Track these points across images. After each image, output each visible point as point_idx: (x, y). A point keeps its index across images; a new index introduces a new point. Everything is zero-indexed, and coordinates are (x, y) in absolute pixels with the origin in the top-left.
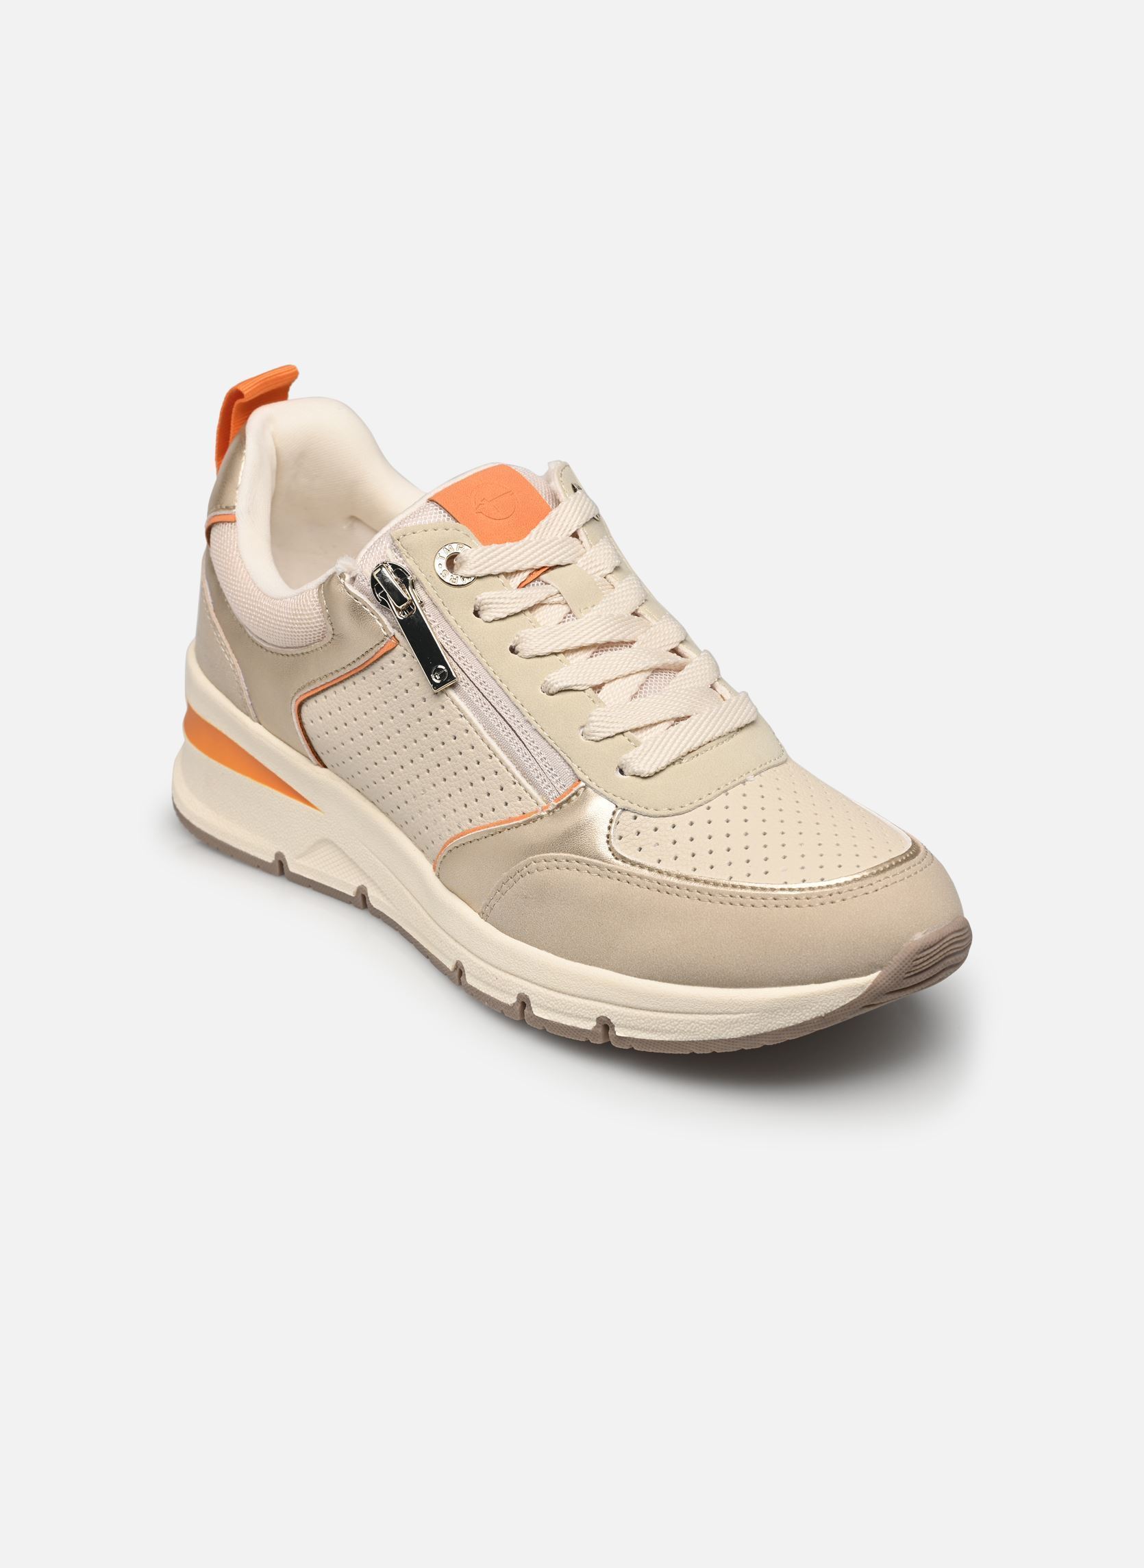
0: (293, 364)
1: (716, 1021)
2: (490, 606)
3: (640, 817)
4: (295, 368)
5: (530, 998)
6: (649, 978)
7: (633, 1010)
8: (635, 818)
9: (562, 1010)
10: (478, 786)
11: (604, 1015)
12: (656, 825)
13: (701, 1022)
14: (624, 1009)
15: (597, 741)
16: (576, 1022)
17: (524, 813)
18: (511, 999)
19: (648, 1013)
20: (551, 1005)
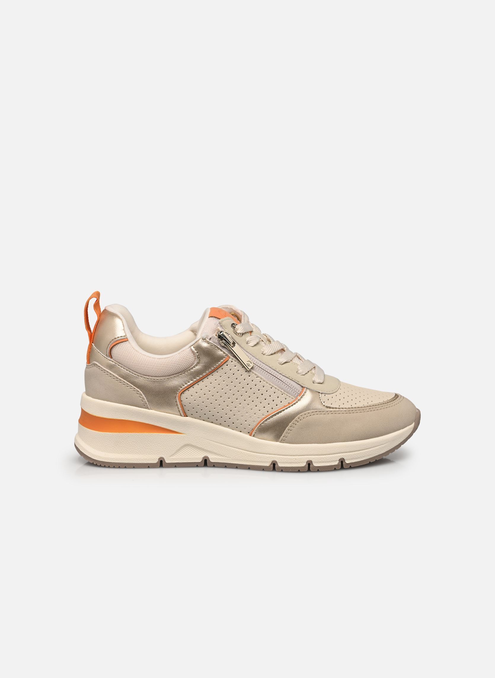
0: (96, 291)
1: (379, 448)
2: (251, 341)
3: (326, 395)
4: (98, 291)
5: (312, 461)
6: (355, 441)
7: (352, 453)
8: (325, 395)
9: (326, 461)
10: (268, 399)
11: (342, 457)
12: (332, 396)
13: (374, 450)
14: (349, 453)
15: (304, 375)
16: (331, 463)
17: (289, 403)
18: (303, 464)
19: (357, 452)
20: (322, 460)
